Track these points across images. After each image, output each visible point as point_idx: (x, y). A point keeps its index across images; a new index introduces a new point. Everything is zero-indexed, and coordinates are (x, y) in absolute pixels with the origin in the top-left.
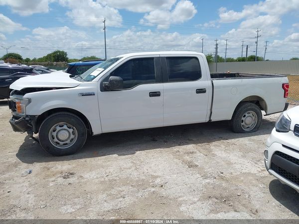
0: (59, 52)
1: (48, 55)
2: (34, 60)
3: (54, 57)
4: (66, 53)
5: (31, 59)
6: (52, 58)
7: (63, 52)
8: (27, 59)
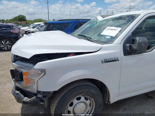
0: (21, 16)
1: (15, 18)
2: (7, 20)
3: (18, 18)
4: (25, 16)
5: (5, 20)
6: (17, 19)
7: (23, 16)
8: (3, 20)
